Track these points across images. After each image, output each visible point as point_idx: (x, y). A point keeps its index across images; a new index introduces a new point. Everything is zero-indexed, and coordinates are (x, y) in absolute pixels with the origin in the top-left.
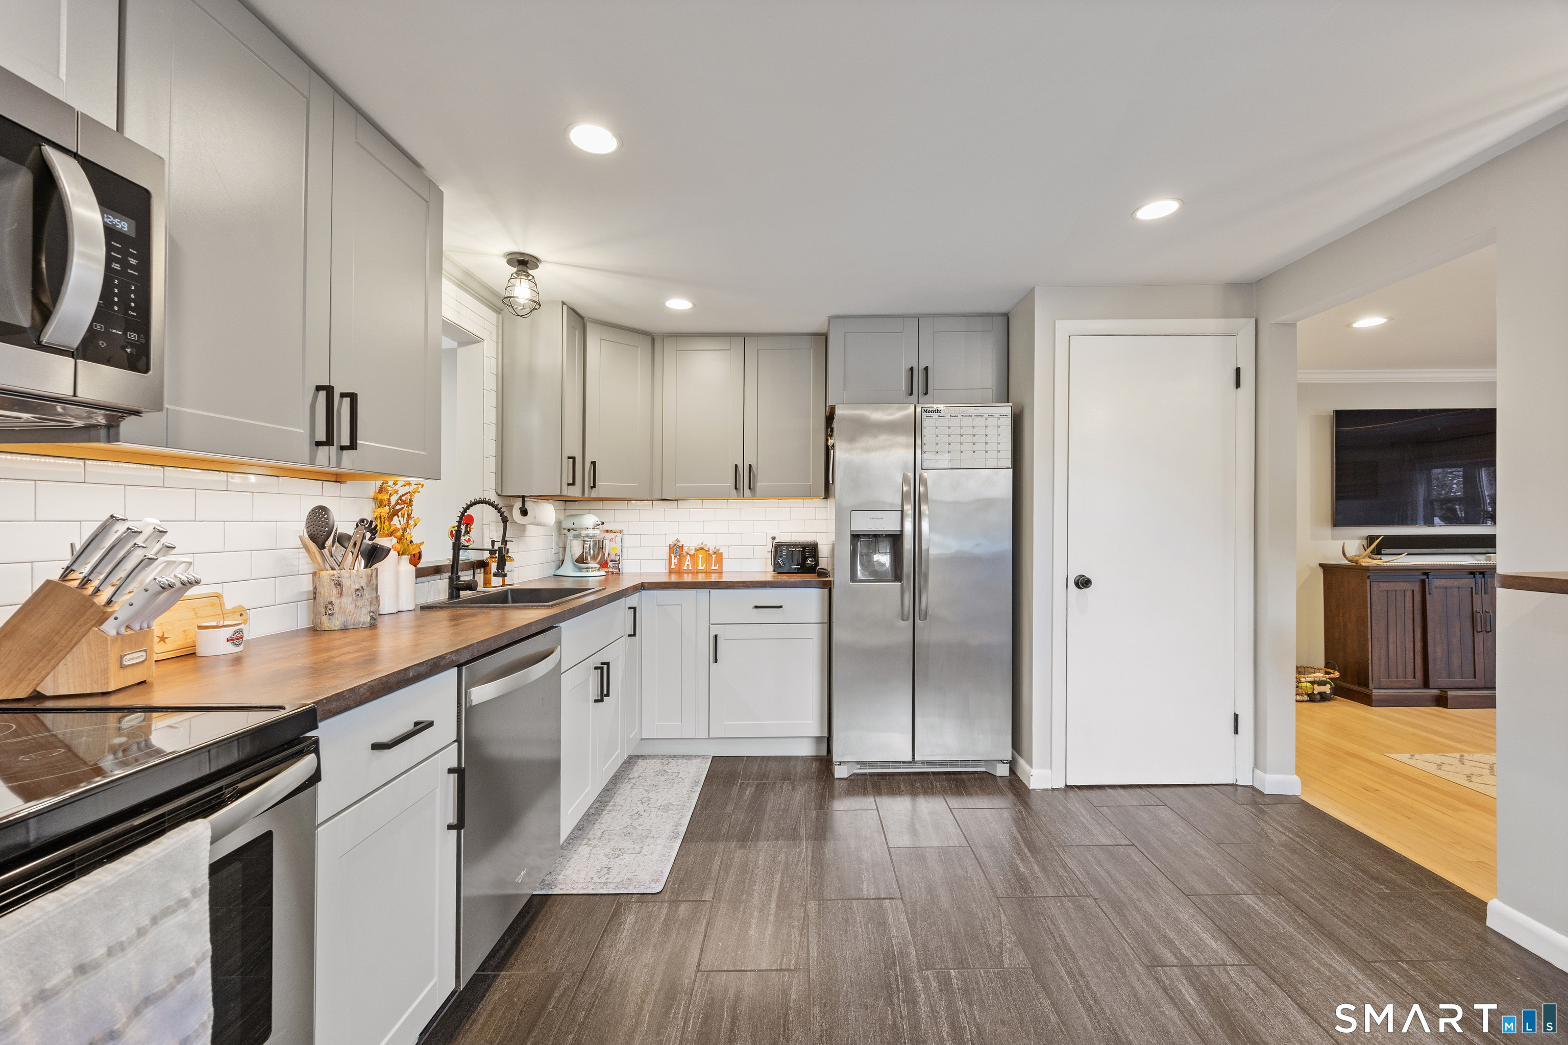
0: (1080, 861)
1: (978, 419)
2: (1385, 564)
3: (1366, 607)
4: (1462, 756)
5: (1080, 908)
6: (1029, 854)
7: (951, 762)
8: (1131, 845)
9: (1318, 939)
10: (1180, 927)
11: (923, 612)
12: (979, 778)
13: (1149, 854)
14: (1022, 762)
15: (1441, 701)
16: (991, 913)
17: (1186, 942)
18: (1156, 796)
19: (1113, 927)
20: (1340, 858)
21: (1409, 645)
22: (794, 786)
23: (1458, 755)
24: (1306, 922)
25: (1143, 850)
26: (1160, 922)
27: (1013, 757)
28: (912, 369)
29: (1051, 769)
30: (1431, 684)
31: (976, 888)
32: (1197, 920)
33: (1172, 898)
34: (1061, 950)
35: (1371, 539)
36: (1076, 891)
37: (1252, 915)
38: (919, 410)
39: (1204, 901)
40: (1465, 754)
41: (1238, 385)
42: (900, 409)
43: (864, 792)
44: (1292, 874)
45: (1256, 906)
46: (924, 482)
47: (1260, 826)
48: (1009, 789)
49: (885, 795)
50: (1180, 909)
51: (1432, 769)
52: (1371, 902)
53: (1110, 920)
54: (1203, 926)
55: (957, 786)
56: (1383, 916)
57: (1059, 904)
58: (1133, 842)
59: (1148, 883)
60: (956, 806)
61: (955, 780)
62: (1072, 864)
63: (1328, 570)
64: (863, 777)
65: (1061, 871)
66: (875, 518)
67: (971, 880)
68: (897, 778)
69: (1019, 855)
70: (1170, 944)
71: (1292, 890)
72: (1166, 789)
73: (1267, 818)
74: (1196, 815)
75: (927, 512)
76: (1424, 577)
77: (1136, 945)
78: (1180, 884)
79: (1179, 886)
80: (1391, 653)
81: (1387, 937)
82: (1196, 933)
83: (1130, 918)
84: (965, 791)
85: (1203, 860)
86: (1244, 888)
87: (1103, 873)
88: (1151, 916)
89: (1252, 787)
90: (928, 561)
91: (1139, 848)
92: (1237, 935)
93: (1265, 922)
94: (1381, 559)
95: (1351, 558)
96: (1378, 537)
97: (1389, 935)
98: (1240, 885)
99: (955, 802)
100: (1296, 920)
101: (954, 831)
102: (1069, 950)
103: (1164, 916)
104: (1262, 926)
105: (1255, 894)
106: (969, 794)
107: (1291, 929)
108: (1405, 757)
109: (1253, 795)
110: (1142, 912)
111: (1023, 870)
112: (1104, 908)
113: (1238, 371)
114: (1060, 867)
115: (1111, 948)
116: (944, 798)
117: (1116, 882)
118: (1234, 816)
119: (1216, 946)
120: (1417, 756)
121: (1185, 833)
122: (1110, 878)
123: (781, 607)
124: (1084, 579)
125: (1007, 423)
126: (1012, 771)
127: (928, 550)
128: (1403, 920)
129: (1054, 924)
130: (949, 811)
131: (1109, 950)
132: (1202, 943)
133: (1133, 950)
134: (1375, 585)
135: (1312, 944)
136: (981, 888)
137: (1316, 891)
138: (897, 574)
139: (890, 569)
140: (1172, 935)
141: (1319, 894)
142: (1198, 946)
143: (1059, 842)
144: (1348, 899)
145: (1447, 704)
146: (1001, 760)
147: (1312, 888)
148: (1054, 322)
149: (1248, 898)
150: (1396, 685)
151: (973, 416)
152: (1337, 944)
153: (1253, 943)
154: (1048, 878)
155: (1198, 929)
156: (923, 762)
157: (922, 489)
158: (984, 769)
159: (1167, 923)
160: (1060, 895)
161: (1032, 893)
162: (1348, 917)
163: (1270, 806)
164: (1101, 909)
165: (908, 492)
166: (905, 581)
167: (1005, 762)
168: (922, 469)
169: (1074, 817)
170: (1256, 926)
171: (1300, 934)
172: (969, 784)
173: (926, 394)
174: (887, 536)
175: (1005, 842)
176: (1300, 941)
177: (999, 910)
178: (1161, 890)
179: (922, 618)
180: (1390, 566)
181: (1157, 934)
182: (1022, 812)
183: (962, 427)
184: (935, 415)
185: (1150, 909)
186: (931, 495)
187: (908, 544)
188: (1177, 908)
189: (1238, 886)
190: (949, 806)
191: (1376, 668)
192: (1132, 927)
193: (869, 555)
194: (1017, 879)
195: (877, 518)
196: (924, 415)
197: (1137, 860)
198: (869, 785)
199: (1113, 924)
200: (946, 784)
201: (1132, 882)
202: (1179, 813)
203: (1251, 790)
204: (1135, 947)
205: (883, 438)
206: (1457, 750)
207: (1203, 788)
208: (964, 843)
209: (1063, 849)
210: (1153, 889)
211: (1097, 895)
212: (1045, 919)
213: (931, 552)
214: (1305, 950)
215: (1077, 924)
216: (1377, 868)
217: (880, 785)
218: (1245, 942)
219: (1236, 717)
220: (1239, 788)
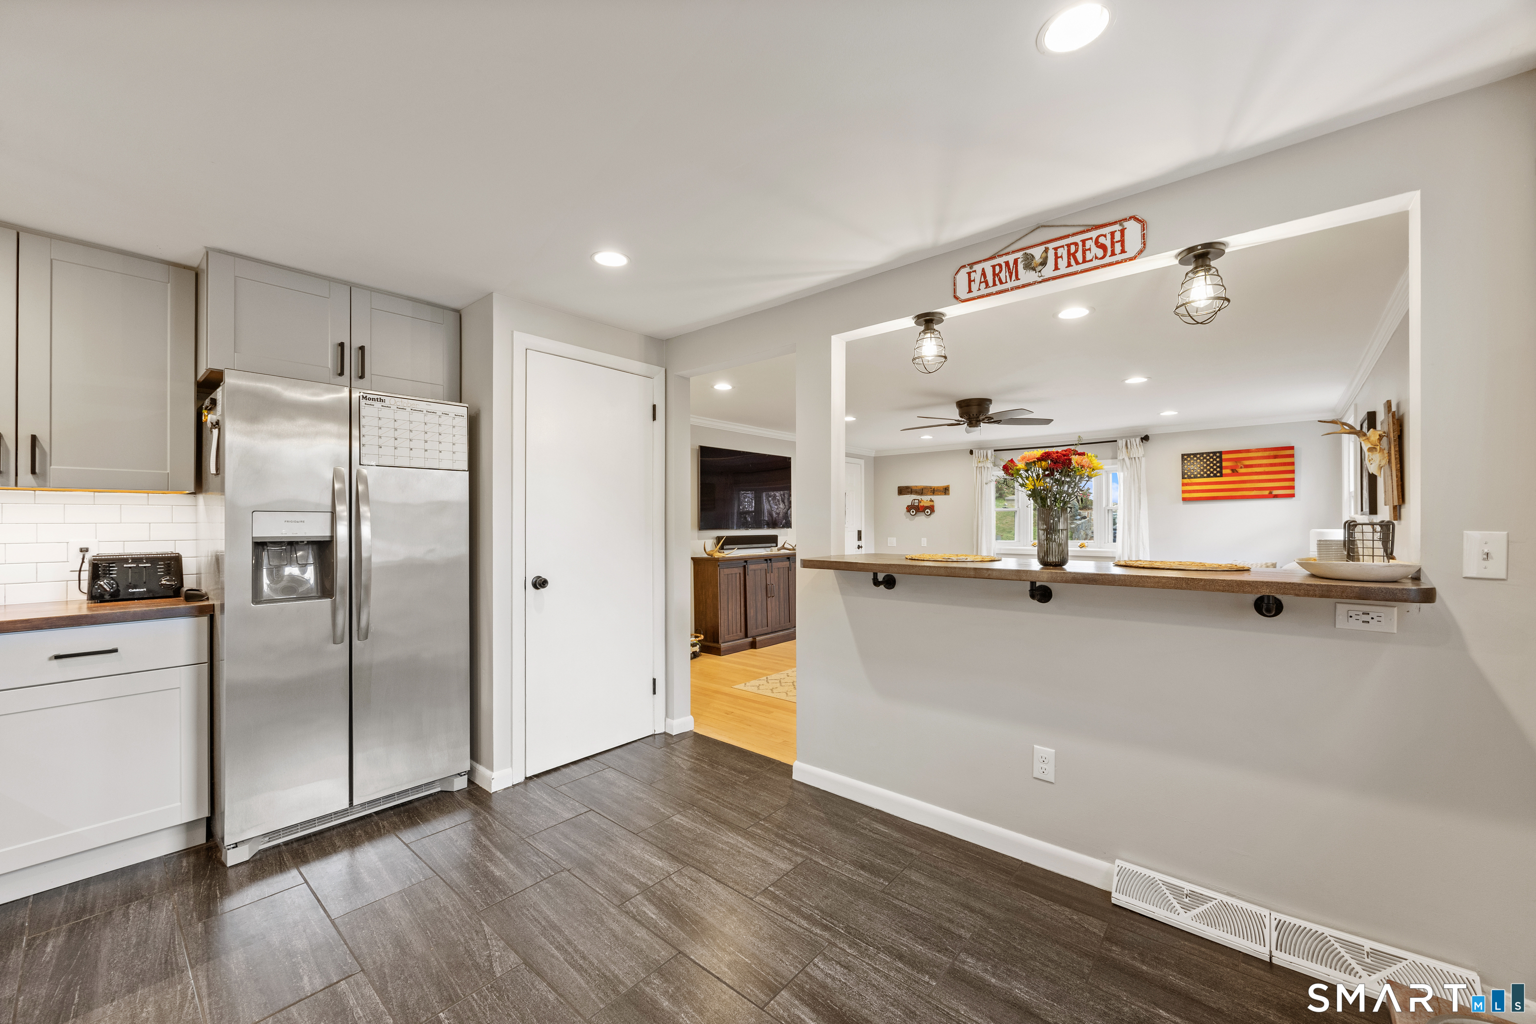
0: (550, 842)
1: (430, 416)
2: (727, 556)
3: (718, 586)
4: (767, 678)
5: (558, 884)
6: (501, 856)
7: (398, 793)
8: (590, 811)
9: (719, 828)
10: (636, 861)
11: (363, 631)
12: (435, 800)
13: (604, 812)
14: (481, 769)
15: (753, 645)
16: (473, 931)
17: (642, 871)
18: (601, 762)
19: (587, 887)
20: (721, 765)
21: (738, 611)
22: (151, 904)
23: (765, 678)
24: (711, 819)
25: (599, 811)
26: (621, 865)
27: (472, 767)
28: (342, 345)
29: (512, 766)
30: (749, 635)
31: (452, 914)
32: (646, 850)
33: (627, 841)
34: (548, 930)
35: (719, 539)
36: (551, 870)
37: (680, 829)
38: (355, 395)
39: (648, 833)
40: (768, 677)
41: (654, 419)
42: (328, 391)
43: (282, 868)
44: (698, 788)
45: (681, 822)
46: (363, 479)
47: (674, 760)
48: (470, 800)
49: (314, 860)
50: (634, 847)
51: (755, 690)
52: (741, 789)
53: (584, 882)
54: (651, 853)
55: (409, 818)
56: (748, 796)
57: (538, 890)
58: (591, 807)
59: (608, 838)
60: (413, 839)
61: (405, 811)
62: (543, 848)
63: (696, 561)
64: (276, 850)
65: (535, 859)
66: (291, 522)
67: (446, 908)
68: (328, 834)
69: (492, 862)
70: (631, 879)
71: (699, 800)
72: (607, 753)
73: (677, 753)
74: (632, 768)
75: (369, 514)
76: (745, 564)
77: (607, 893)
78: (630, 827)
79: (631, 829)
80: (730, 617)
81: (752, 808)
82: (648, 861)
83: (599, 873)
84: (421, 819)
85: (643, 802)
86: (672, 811)
87: (571, 845)
88: (614, 863)
89: (665, 733)
90: (369, 571)
91: (596, 810)
92: (674, 849)
93: (688, 830)
94: (724, 553)
95: (708, 553)
96: (722, 537)
97: (752, 806)
98: (669, 810)
99: (409, 835)
100: (705, 820)
101: (416, 866)
102: (554, 927)
103: (623, 858)
104: (687, 834)
105: (679, 812)
106: (425, 820)
107: (703, 828)
108: (741, 686)
109: (666, 739)
110: (607, 864)
111: (498, 874)
112: (577, 875)
113: (654, 406)
114: (534, 855)
115: (589, 907)
116: (397, 836)
117: (583, 847)
118: (657, 759)
119: (661, 864)
120: (747, 684)
121: (627, 785)
122: (577, 846)
123: (115, 651)
124: (541, 580)
125: (463, 423)
126: (470, 782)
127: (370, 559)
128: (757, 794)
129: (538, 911)
130: (405, 847)
131: (587, 908)
132: (652, 866)
133: (606, 899)
134: (721, 570)
135: (716, 833)
136: (458, 911)
137: (713, 794)
138: (325, 588)
139: (314, 584)
140: (631, 871)
141: (715, 795)
142: (650, 870)
143: (528, 833)
144: (729, 792)
145: (756, 646)
146: (459, 774)
147: (710, 793)
148: (512, 332)
149: (675, 817)
150: (732, 638)
151: (425, 412)
152: (729, 826)
153: (683, 849)
154: (524, 870)
155: (648, 857)
156: (362, 805)
157: (360, 488)
158: (439, 789)
159: (627, 863)
160: (538, 881)
161: (512, 891)
162: (731, 804)
163: (677, 743)
164: (575, 876)
165: (342, 491)
166: (338, 597)
167: (462, 774)
168: (360, 464)
169: (537, 805)
170: (684, 836)
171: (708, 829)
172: (424, 810)
173: (362, 377)
174: (309, 543)
175: (475, 855)
176: (710, 833)
177: (481, 925)
178: (618, 839)
179: (361, 637)
180: (729, 557)
181: (621, 875)
182: (487, 818)
183: (411, 422)
184: (378, 404)
185: (612, 858)
186: (372, 495)
187: (342, 552)
188: (632, 848)
189: (668, 812)
190: (404, 843)
191: (722, 628)
192: (601, 880)
193: (279, 568)
194: (494, 885)
195: (295, 522)
196: (363, 402)
197: (596, 821)
198: (287, 857)
199: (586, 884)
200: (395, 819)
201: (595, 842)
202: (620, 770)
203: (664, 735)
204: (607, 895)
205: (302, 423)
206: (764, 675)
207: (634, 744)
208: (430, 873)
209: (533, 838)
210: (611, 840)
211: (569, 866)
212: (528, 910)
213: (374, 560)
214: (713, 838)
215: (558, 900)
216: (740, 765)
217: (303, 852)
218: (679, 852)
219: (654, 680)
220: (656, 736)
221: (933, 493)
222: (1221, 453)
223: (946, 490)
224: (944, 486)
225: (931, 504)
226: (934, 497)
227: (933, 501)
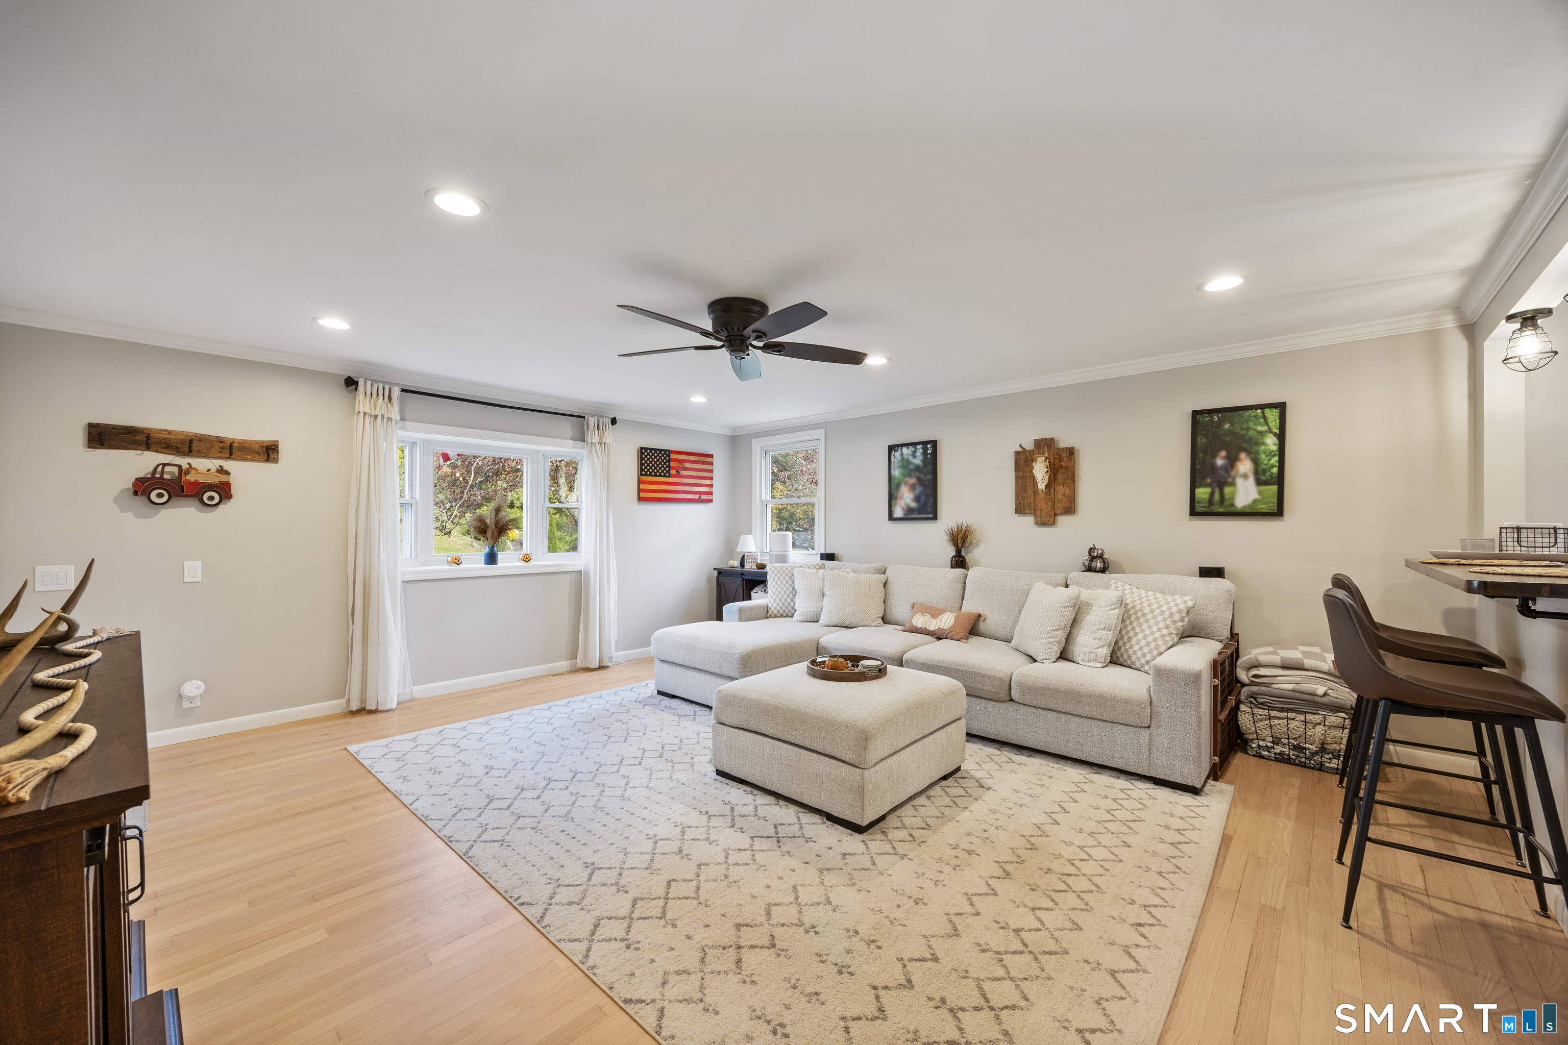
221: (231, 454)
222: (669, 451)
223: (269, 452)
224: (263, 442)
225: (223, 478)
226: (228, 465)
227: (227, 473)
